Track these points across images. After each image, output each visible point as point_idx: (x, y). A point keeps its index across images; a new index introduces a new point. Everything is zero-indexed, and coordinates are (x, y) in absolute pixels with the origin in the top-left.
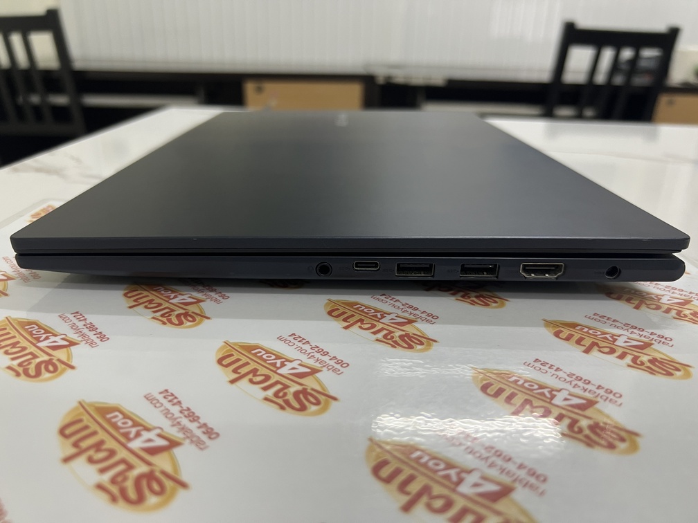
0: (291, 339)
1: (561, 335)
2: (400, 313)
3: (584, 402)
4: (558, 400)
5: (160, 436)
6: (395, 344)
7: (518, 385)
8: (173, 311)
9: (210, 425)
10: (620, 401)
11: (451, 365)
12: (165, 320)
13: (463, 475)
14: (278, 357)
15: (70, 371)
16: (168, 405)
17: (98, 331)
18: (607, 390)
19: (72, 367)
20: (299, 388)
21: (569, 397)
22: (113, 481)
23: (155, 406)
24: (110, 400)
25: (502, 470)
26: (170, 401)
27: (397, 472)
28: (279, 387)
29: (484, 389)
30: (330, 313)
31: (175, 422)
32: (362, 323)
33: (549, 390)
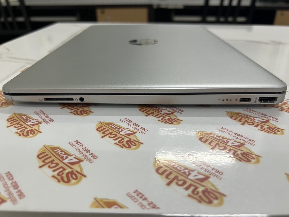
0: (125, 120)
1: (233, 118)
2: (168, 109)
3: (240, 144)
4: (230, 144)
5: (75, 158)
6: (166, 122)
7: (214, 138)
9: (94, 154)
10: (254, 144)
11: (188, 130)
12: (75, 113)
13: (191, 172)
14: (120, 128)
15: (40, 134)
17: (50, 118)
18: (249, 139)
19: (41, 132)
20: (128, 139)
21: (234, 142)
22: (58, 174)
23: (73, 147)
24: (56, 145)
25: (206, 170)
26: (78, 145)
27: (165, 171)
28: (120, 139)
29: (201, 139)
30: (140, 110)
32: (153, 114)
33: (226, 139)
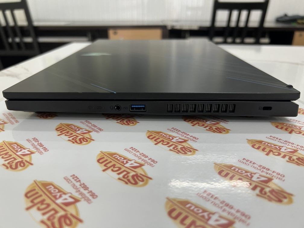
0: (131, 150)
1: (255, 147)
2: (180, 137)
3: (266, 179)
5: (71, 197)
6: (179, 152)
7: (235, 171)
8: (77, 137)
9: (93, 192)
10: (283, 179)
12: (74, 141)
13: (211, 215)
14: (125, 159)
15: (30, 166)
16: (74, 182)
17: (44, 147)
18: (277, 173)
19: (32, 164)
21: (260, 177)
22: (49, 219)
23: (69, 183)
24: (48, 180)
25: (229, 213)
26: (75, 180)
27: (179, 214)
28: (125, 173)
29: (220, 173)
30: (148, 137)
31: (78, 190)
32: (163, 142)
33: (250, 173)
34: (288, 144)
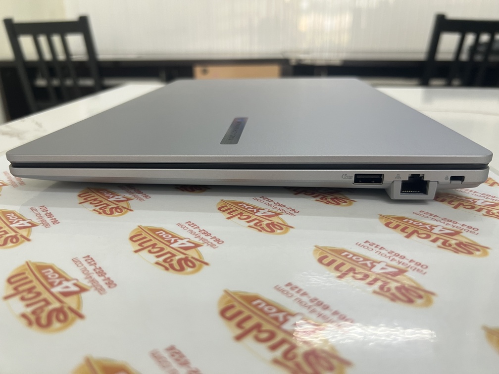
0: (187, 225)
1: (390, 226)
2: (271, 209)
3: (396, 270)
4: (376, 269)
5: (75, 285)
6: (262, 230)
7: (347, 258)
8: (108, 205)
10: (425, 270)
12: (101, 211)
13: (289, 317)
14: (173, 236)
17: (54, 218)
18: (417, 263)
19: (29, 240)
20: (183, 256)
21: (386, 267)
23: (78, 266)
24: (48, 261)
25: (320, 315)
26: (89, 263)
27: (239, 313)
28: (169, 255)
29: (320, 260)
30: (220, 209)
31: (89, 276)
33: (371, 262)
34: (448, 222)
